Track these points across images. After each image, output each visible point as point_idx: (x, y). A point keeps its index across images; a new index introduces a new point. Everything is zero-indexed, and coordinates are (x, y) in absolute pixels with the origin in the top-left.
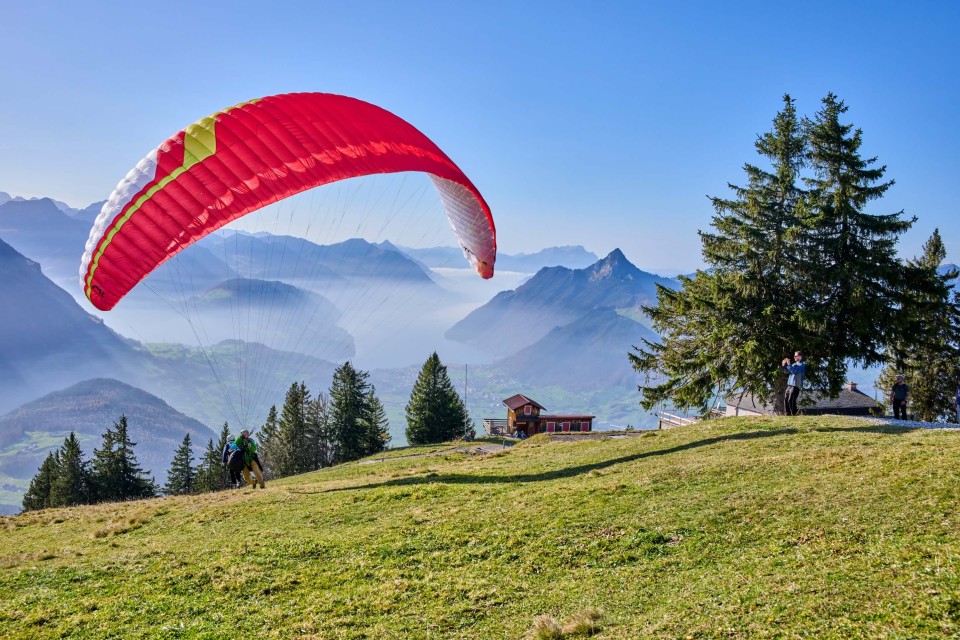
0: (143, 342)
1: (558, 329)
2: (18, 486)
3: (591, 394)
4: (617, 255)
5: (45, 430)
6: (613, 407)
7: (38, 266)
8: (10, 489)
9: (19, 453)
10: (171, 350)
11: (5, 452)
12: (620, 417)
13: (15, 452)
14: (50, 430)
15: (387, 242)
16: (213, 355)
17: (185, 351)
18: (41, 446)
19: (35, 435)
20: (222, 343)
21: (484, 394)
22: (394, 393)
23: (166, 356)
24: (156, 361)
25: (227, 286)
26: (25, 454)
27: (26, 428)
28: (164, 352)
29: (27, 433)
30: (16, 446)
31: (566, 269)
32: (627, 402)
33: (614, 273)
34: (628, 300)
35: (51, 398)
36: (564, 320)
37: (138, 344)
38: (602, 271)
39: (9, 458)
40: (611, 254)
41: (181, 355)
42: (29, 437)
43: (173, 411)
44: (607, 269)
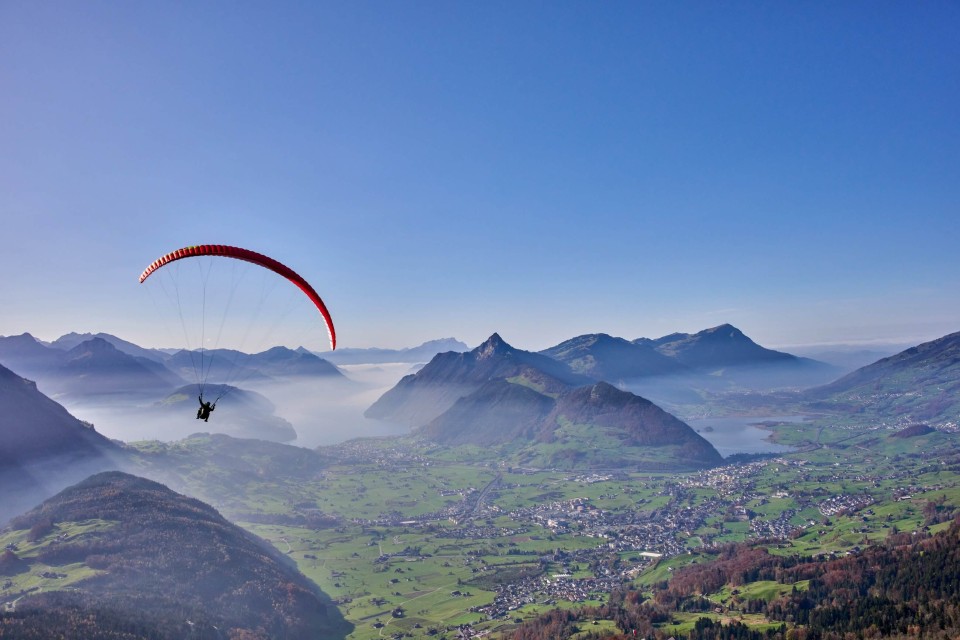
0: (125, 441)
1: (462, 400)
2: (57, 573)
3: (500, 446)
4: (496, 338)
5: (71, 520)
6: (520, 454)
7: (34, 384)
8: (50, 577)
9: (53, 543)
10: (152, 446)
11: (40, 543)
12: (527, 462)
13: (48, 542)
14: (76, 520)
15: (301, 347)
16: (188, 447)
17: (164, 445)
18: (71, 535)
19: (64, 526)
20: (190, 437)
21: (413, 457)
22: (340, 464)
23: (151, 450)
24: (143, 455)
25: (183, 391)
26: (58, 543)
27: (54, 520)
28: (147, 447)
29: (56, 525)
30: (47, 537)
31: (455, 353)
32: (531, 449)
33: (497, 351)
34: (515, 370)
35: (69, 492)
36: (466, 391)
37: (122, 443)
38: (486, 351)
39: (43, 549)
40: (491, 337)
41: (162, 448)
42: (58, 528)
43: (175, 494)
44: (490, 350)
